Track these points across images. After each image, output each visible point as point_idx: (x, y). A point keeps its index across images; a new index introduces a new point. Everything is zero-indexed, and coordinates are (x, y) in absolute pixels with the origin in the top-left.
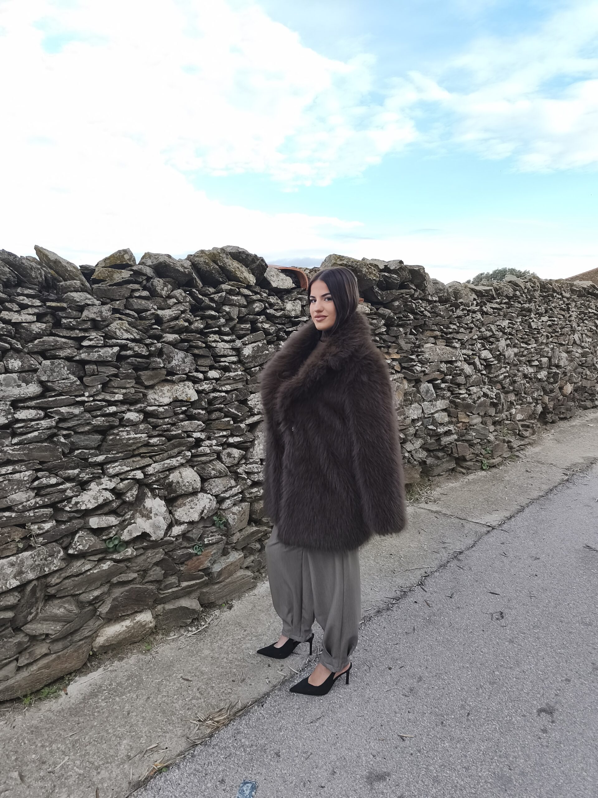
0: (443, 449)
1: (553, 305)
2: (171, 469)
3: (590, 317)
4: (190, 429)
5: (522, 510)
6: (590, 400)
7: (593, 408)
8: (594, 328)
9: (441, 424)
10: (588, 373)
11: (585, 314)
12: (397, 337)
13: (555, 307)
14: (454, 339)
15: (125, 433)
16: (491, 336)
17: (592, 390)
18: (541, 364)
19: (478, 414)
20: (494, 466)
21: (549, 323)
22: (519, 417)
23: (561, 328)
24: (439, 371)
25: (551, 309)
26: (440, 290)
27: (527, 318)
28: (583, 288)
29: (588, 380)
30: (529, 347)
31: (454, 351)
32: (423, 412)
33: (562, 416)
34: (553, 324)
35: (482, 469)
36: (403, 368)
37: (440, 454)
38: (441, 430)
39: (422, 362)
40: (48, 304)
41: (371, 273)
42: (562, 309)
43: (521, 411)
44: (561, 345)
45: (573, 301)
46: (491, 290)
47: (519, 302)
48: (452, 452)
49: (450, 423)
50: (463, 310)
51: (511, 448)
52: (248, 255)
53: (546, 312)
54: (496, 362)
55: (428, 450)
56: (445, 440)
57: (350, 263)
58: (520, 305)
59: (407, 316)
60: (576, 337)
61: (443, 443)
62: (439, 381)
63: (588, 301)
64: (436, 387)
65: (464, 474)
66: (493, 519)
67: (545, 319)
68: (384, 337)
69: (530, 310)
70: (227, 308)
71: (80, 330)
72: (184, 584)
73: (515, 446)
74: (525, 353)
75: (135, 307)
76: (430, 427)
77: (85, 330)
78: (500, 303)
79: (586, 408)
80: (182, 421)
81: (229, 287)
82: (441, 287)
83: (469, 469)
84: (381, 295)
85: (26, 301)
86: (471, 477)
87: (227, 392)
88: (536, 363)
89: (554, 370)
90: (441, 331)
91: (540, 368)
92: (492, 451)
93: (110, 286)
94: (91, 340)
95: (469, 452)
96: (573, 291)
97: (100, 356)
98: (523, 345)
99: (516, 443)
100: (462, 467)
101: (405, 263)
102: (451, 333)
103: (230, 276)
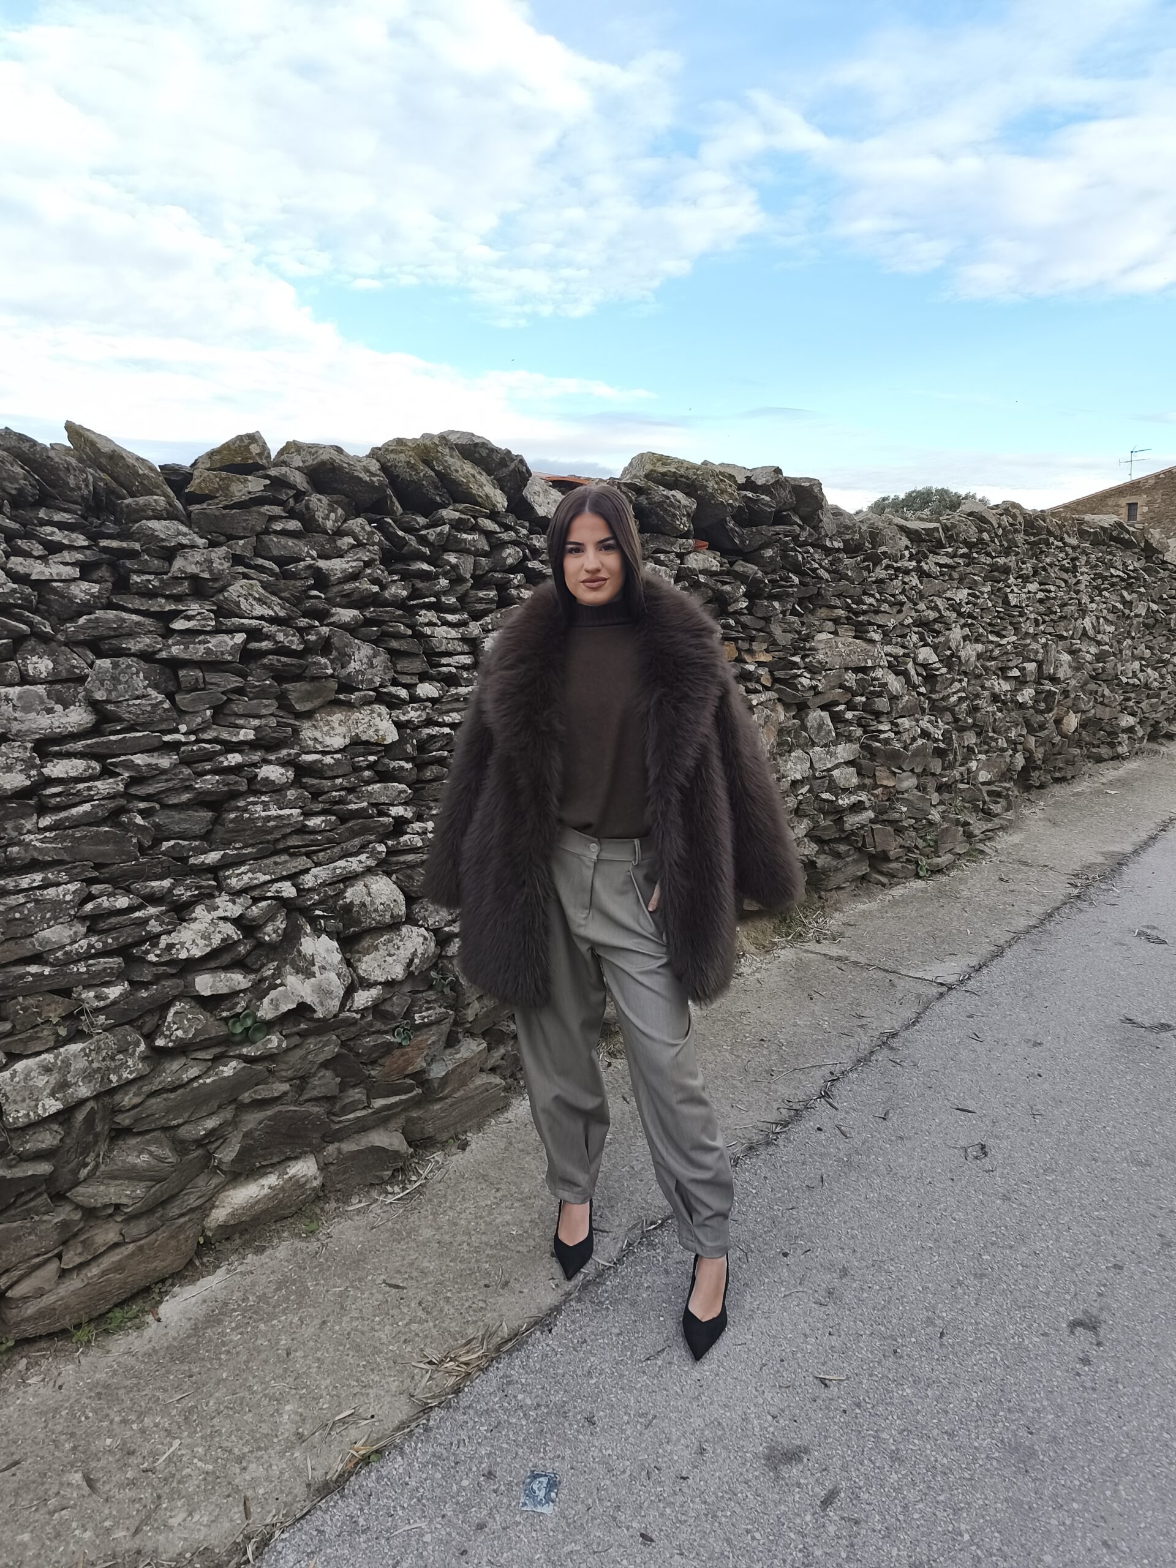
0: (847, 838)
1: (1048, 560)
2: (350, 879)
3: (1113, 585)
4: (384, 799)
5: (999, 953)
6: (1108, 744)
7: (1112, 759)
8: (1120, 606)
9: (845, 790)
10: (1107, 692)
11: (1104, 578)
12: (767, 620)
13: (1051, 565)
14: (871, 624)
15: (259, 808)
16: (935, 620)
17: (1112, 726)
18: (1024, 675)
19: (912, 771)
20: (940, 871)
21: (1041, 595)
22: (984, 776)
23: (1062, 606)
24: (841, 686)
25: (1044, 569)
26: (847, 527)
27: (1001, 585)
28: (1102, 528)
29: (1106, 706)
30: (1004, 641)
31: (869, 647)
32: (812, 766)
33: (1057, 775)
34: (1048, 598)
35: (918, 876)
36: (775, 680)
37: (842, 848)
38: (844, 801)
39: (812, 670)
40: (104, 543)
41: (723, 492)
42: (1063, 569)
43: (987, 765)
44: (1061, 638)
45: (1084, 552)
46: (937, 529)
47: (988, 554)
48: (864, 845)
49: (861, 787)
50: (887, 567)
51: (969, 836)
52: (493, 450)
53: (1036, 573)
54: (944, 670)
55: (819, 841)
56: (852, 821)
57: (682, 471)
58: (989, 560)
59: (787, 579)
60: (1087, 622)
61: (847, 826)
62: (842, 707)
63: (1111, 553)
64: (836, 718)
65: (884, 885)
66: (949, 970)
67: (1033, 587)
68: (743, 619)
69: (1006, 570)
70: (452, 558)
71: (167, 597)
72: (378, 1103)
73: (977, 832)
74: (997, 652)
75: (275, 552)
76: (824, 796)
77: (178, 598)
78: (953, 556)
79: (1099, 760)
80: (368, 783)
81: (457, 515)
82: (848, 522)
83: (894, 876)
84: (740, 536)
85: (59, 536)
86: (898, 891)
87: (452, 726)
88: (1015, 673)
89: (1048, 686)
90: (847, 607)
91: (1021, 682)
92: (936, 842)
93: (225, 507)
94: (189, 618)
95: (894, 844)
96: (1082, 534)
97: (208, 651)
98: (992, 638)
99: (978, 827)
100: (881, 873)
101: (785, 474)
102: (864, 613)
103: (457, 493)
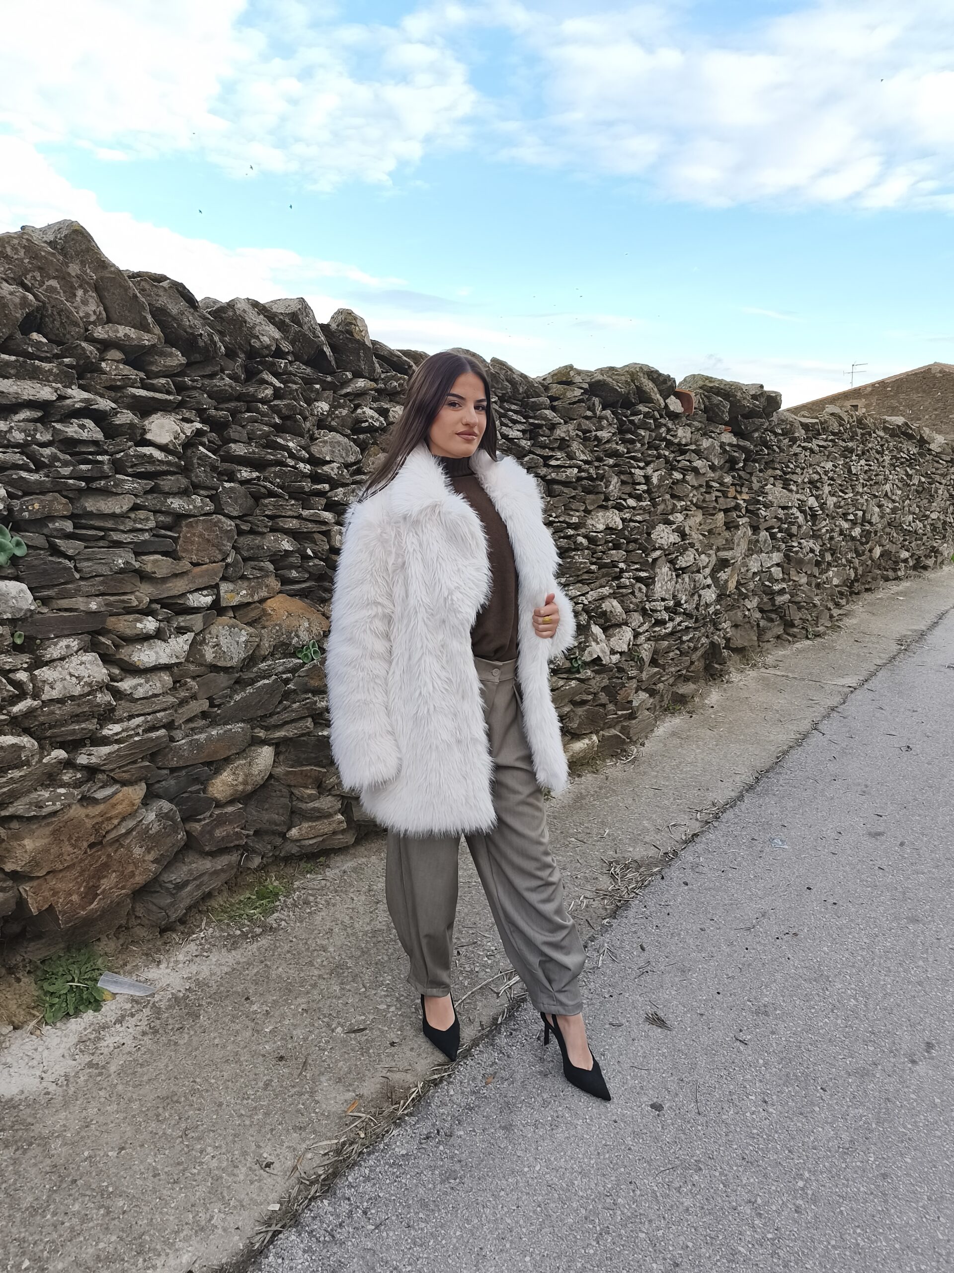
0: (776, 610)
1: (870, 445)
2: (603, 598)
3: (902, 463)
4: (616, 559)
6: (892, 569)
7: (894, 580)
8: (905, 478)
9: (777, 580)
10: (895, 535)
11: (897, 459)
12: (751, 474)
13: (871, 449)
14: (791, 480)
15: (577, 557)
16: (817, 481)
17: (896, 557)
18: (856, 519)
19: (806, 573)
20: (819, 636)
21: (866, 468)
22: (836, 581)
23: (876, 475)
24: (776, 517)
25: (868, 451)
26: (783, 421)
27: (848, 460)
28: (898, 426)
29: (894, 543)
30: (846, 496)
31: (790, 494)
32: (761, 565)
33: (867, 586)
34: (870, 470)
35: (807, 638)
36: (747, 511)
37: (774, 616)
38: (776, 587)
39: (766, 506)
40: (531, 421)
42: (878, 452)
43: (837, 575)
44: (876, 496)
45: (887, 441)
46: (817, 423)
47: (844, 440)
48: (785, 615)
49: (783, 580)
50: (799, 446)
51: (831, 616)
52: (660, 375)
53: (863, 453)
54: (820, 512)
55: (761, 611)
56: (780, 600)
58: (844, 444)
59: (762, 450)
60: (888, 487)
61: (777, 603)
62: (776, 530)
63: (901, 442)
64: (773, 536)
65: (790, 642)
67: (863, 462)
68: (740, 473)
69: (851, 451)
70: (642, 432)
71: (549, 449)
73: (835, 615)
74: (842, 503)
75: (584, 427)
76: (767, 583)
77: (552, 449)
78: (826, 440)
79: (887, 579)
80: (610, 549)
81: (647, 410)
82: (783, 418)
83: (795, 637)
84: (745, 424)
86: (798, 645)
87: (639, 522)
88: (851, 517)
89: (868, 527)
90: (782, 470)
91: (854, 523)
92: (817, 617)
93: (570, 404)
94: (557, 459)
95: (798, 617)
96: (885, 429)
97: (567, 476)
98: (841, 494)
99: (836, 612)
100: (788, 634)
101: (766, 389)
102: (789, 473)
103: (644, 397)
